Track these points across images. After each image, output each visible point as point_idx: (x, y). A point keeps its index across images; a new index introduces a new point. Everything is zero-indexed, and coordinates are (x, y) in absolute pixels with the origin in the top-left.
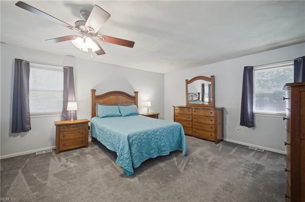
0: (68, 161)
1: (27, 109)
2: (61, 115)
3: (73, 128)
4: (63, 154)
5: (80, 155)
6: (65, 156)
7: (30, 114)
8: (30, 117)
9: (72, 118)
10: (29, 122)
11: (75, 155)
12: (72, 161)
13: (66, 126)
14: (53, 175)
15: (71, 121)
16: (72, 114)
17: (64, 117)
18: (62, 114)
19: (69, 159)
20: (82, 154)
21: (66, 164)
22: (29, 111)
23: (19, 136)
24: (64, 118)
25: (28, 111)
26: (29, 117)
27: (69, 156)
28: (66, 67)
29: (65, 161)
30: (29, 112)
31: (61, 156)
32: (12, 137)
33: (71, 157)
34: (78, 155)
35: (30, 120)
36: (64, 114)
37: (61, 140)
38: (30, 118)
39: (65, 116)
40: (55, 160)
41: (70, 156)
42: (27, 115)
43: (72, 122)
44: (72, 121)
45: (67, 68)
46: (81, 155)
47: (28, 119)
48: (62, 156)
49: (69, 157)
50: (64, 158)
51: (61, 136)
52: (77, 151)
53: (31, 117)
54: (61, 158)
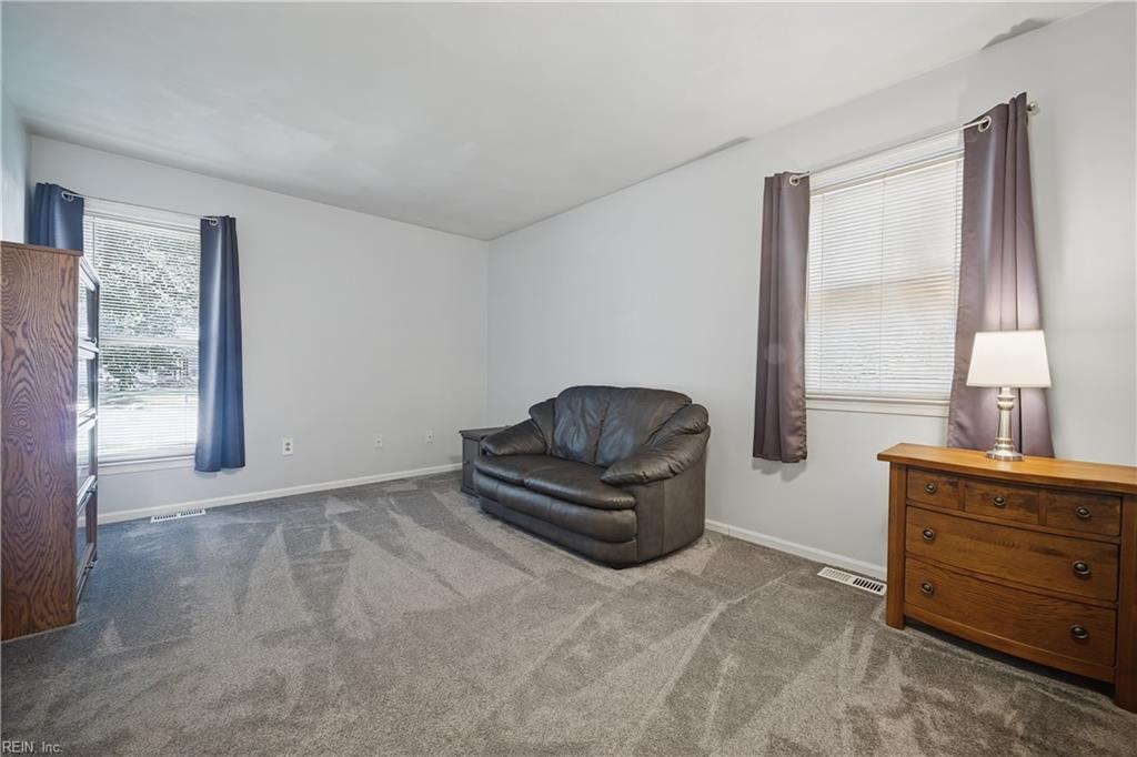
0: (909, 709)
1: (796, 370)
2: (947, 414)
3: (992, 510)
4: (915, 645)
5: (1020, 728)
6: (924, 666)
7: (804, 392)
8: (804, 403)
9: (1004, 438)
10: (799, 424)
11: (983, 708)
12: (933, 735)
13: (944, 479)
14: (772, 735)
15: (997, 458)
16: (1005, 414)
17: (961, 427)
18: (950, 405)
19: (924, 707)
20: (1044, 731)
21: (884, 724)
22: (804, 380)
23: (777, 476)
24: (959, 434)
25: (798, 380)
26: (801, 403)
27: (939, 683)
28: (979, 119)
29: (895, 699)
30: (804, 385)
31: (898, 653)
32: (759, 471)
33: (947, 695)
34: (1009, 718)
35: (805, 417)
36: (961, 407)
37: (915, 557)
38: (805, 410)
39: (964, 419)
40: (855, 649)
41: (952, 685)
42: (795, 394)
43: (1004, 467)
44: (1003, 460)
45: (984, 125)
46: (1024, 739)
47: (796, 413)
48: (906, 653)
49: (934, 691)
50: (904, 669)
51: (914, 531)
52: (1019, 687)
53: (809, 404)
54: (892, 659)
